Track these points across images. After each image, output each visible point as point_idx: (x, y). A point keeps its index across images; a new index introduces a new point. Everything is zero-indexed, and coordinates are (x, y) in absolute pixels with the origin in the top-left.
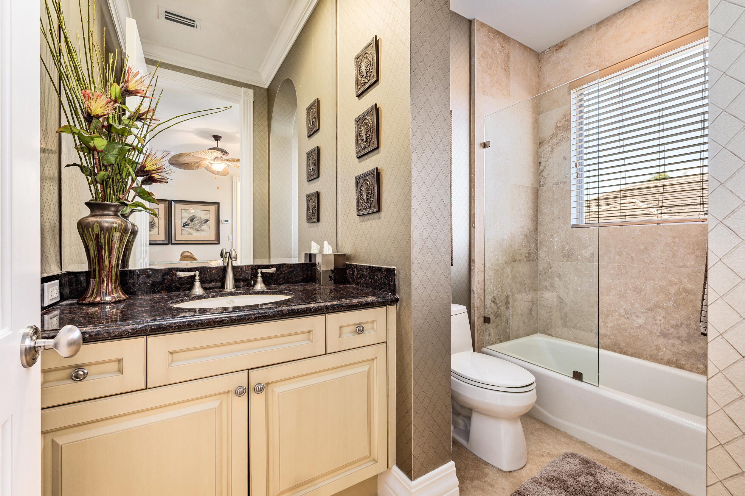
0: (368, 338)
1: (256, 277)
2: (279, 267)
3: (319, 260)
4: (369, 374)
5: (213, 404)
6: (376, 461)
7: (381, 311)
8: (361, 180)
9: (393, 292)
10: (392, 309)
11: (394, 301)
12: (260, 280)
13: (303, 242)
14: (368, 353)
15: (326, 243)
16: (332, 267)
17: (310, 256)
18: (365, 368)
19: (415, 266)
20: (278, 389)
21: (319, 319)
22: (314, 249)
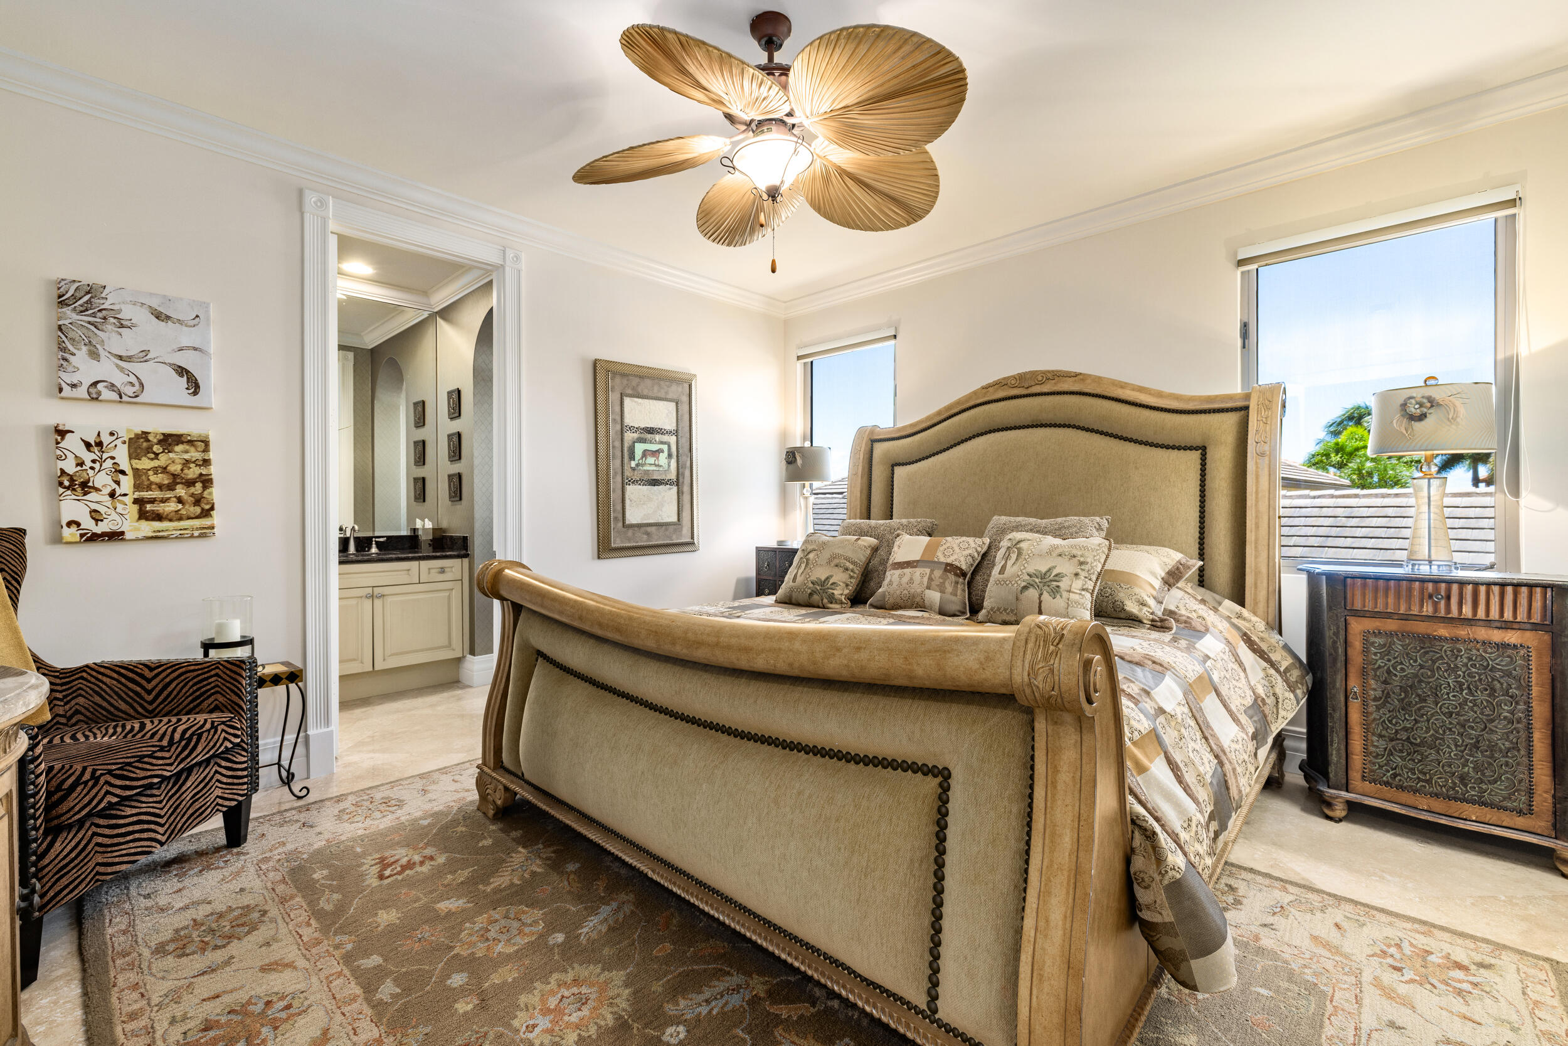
0: (448, 576)
1: (371, 544)
2: (389, 538)
3: (420, 533)
4: (449, 597)
5: (353, 602)
6: (454, 650)
7: (458, 561)
8: (450, 477)
9: (467, 550)
10: (466, 561)
11: (466, 556)
12: (374, 546)
13: (411, 519)
14: (449, 585)
15: (426, 520)
16: (431, 538)
17: (415, 530)
18: (447, 594)
19: (476, 535)
20: (389, 599)
21: (415, 564)
22: (419, 524)
